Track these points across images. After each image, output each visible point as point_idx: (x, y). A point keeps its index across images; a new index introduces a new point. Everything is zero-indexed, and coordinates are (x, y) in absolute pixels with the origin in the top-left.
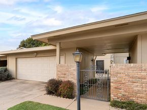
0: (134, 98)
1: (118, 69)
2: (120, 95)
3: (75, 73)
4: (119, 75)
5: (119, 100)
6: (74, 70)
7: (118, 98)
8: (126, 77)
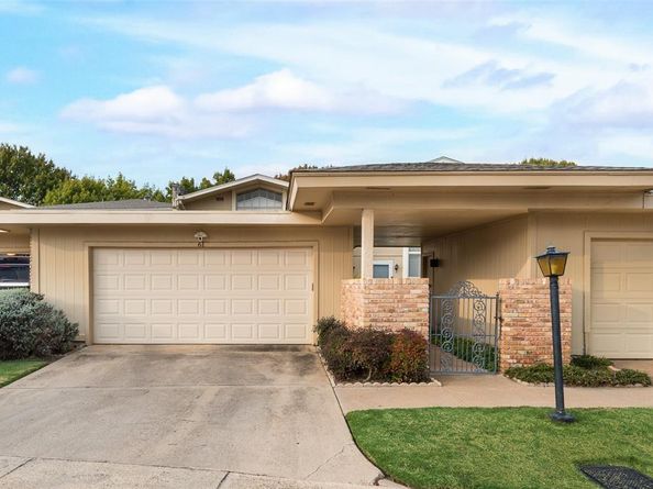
0: (546, 357)
1: (519, 292)
2: (522, 353)
3: (420, 306)
4: (521, 305)
5: (520, 365)
6: (419, 297)
7: (518, 362)
8: (535, 310)
